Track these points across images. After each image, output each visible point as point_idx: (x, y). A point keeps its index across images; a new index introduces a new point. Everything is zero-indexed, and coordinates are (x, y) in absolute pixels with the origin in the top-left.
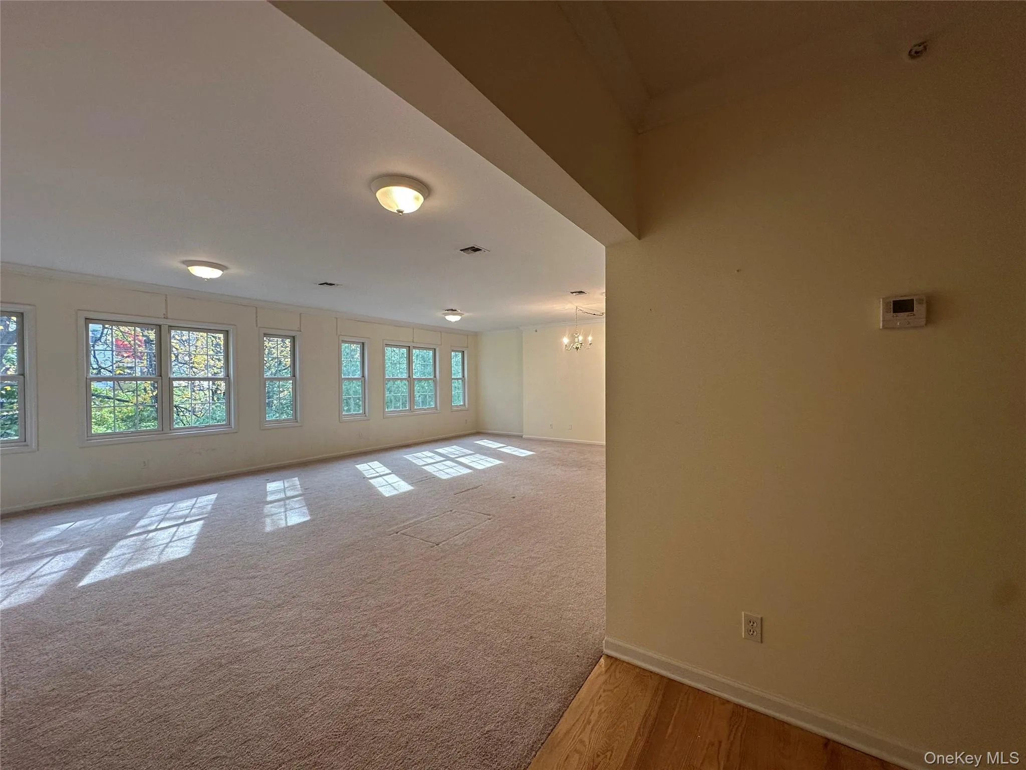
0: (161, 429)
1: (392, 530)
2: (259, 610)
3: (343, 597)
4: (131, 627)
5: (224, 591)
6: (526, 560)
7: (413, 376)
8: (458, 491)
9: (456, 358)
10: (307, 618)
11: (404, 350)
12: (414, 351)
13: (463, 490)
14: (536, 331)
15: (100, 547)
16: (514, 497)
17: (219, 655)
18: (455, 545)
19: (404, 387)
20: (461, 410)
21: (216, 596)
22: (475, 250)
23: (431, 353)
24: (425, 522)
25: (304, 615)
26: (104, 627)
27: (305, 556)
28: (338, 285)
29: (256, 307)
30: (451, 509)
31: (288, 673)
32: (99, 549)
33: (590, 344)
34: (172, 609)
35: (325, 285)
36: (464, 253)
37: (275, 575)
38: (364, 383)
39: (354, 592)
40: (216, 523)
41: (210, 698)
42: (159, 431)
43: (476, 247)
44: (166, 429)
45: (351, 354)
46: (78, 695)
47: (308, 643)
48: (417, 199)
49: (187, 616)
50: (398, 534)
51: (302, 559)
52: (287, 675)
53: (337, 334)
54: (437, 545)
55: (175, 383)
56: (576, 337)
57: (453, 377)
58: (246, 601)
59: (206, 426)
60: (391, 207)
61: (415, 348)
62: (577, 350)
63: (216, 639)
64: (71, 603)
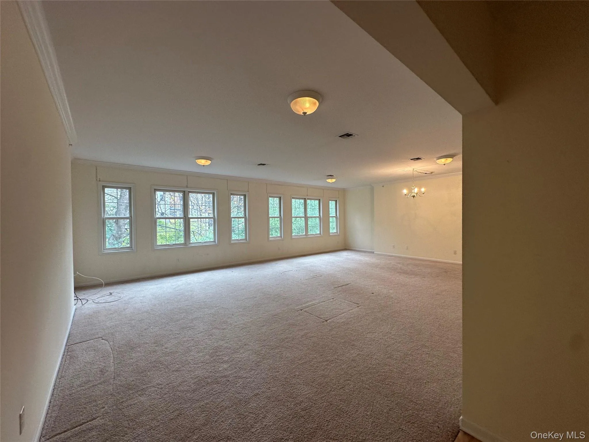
0: (185, 243)
1: (299, 308)
2: (228, 350)
3: (272, 349)
4: (168, 350)
5: (211, 335)
6: (387, 339)
7: (307, 215)
8: (336, 286)
9: (332, 204)
10: (252, 360)
11: (303, 201)
12: (308, 201)
13: (340, 286)
14: (383, 186)
15: (158, 302)
16: (373, 293)
17: (207, 376)
18: (337, 322)
19: (302, 222)
20: (335, 235)
21: (207, 338)
22: (348, 135)
23: (317, 202)
24: (318, 305)
25: (251, 357)
26: (157, 348)
27: (251, 320)
28: (268, 165)
29: (227, 180)
30: (333, 298)
31: (242, 396)
32: (158, 303)
33: (424, 193)
34: (186, 342)
35: (261, 165)
36: (341, 138)
37: (236, 329)
38: (281, 219)
39: (278, 347)
40: (208, 294)
41: (202, 404)
42: (184, 244)
43: (350, 133)
44: (188, 243)
45: (274, 203)
46: (143, 386)
47: (253, 378)
48: (315, 104)
49: (193, 348)
50: (302, 311)
51: (250, 321)
52: (242, 397)
53: (267, 192)
54: (326, 321)
55: (191, 220)
56: (413, 189)
57: (330, 216)
58: (221, 343)
59: (205, 242)
60: (299, 111)
61: (308, 199)
62: (414, 197)
63: (206, 365)
64: (144, 331)
